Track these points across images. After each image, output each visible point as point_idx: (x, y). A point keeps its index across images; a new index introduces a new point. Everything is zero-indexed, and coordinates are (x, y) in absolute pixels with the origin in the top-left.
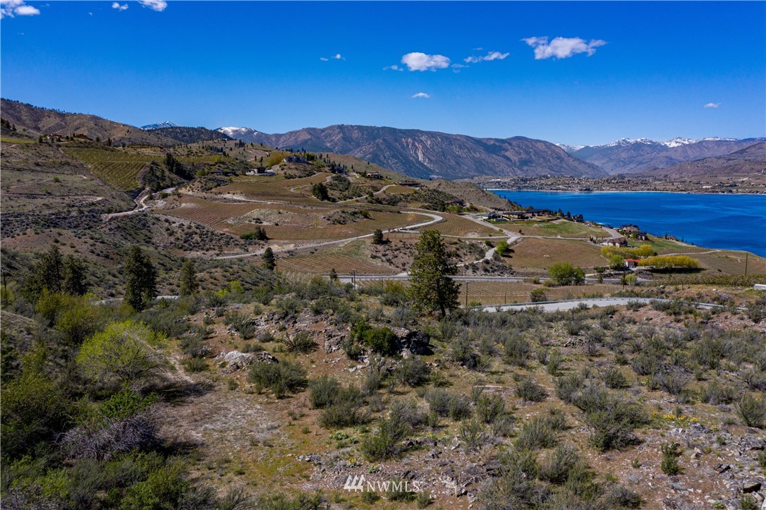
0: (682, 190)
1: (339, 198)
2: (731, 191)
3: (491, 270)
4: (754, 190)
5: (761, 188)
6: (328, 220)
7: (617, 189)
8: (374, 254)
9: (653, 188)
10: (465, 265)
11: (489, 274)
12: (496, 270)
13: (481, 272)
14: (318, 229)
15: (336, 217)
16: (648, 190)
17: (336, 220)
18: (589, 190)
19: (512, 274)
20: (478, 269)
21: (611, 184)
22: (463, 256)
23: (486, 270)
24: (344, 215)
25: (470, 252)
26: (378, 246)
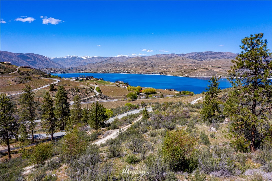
0: (95, 72)
1: (5, 72)
2: (109, 72)
3: (103, 98)
4: (115, 72)
5: (117, 71)
6: (15, 81)
7: (74, 72)
8: (53, 95)
9: (85, 72)
10: (94, 97)
11: (103, 99)
12: (105, 98)
13: (100, 99)
14: (13, 86)
15: (18, 80)
16: (84, 72)
17: (19, 81)
18: (64, 72)
19: (110, 99)
20: (98, 98)
21: (71, 71)
22: (89, 93)
23: (102, 98)
24: (21, 79)
25: (91, 92)
26: (53, 92)
